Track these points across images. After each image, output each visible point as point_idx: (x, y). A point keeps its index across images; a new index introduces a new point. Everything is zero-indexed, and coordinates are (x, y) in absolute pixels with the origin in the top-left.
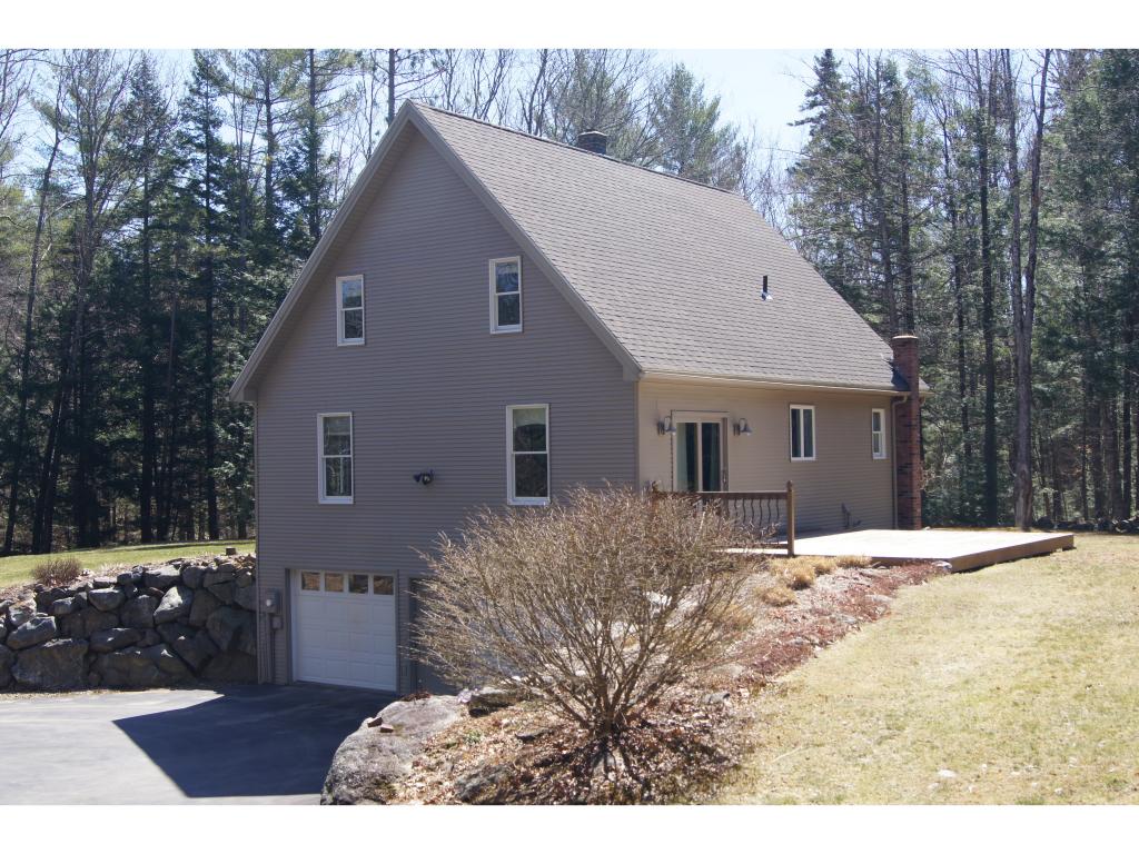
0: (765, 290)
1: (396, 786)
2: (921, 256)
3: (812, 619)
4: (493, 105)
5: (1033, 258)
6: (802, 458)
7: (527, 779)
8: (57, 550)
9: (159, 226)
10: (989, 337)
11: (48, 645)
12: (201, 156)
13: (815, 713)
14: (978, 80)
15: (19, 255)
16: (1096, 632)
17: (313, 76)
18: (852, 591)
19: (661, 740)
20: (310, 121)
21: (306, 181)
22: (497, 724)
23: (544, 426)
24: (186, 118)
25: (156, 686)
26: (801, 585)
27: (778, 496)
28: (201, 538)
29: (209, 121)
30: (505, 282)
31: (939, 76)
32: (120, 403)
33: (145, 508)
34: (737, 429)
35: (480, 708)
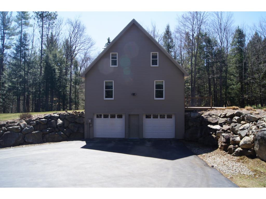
11: (33, 133)
23: (163, 85)
30: (155, 57)
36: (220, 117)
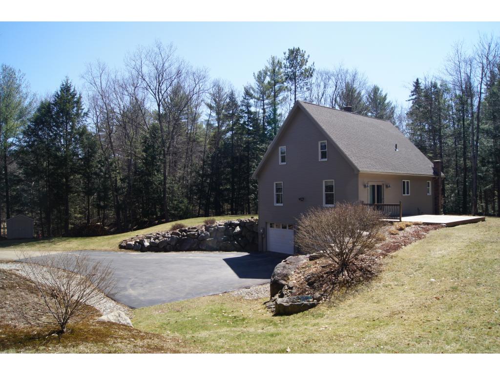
0: (396, 148)
1: (290, 277)
2: (445, 137)
3: (403, 238)
4: (323, 99)
5: (478, 137)
6: (406, 195)
7: (322, 277)
8: (211, 216)
9: (236, 133)
10: (465, 160)
11: (208, 240)
12: (246, 115)
13: (400, 263)
14: (462, 86)
15: (201, 141)
16: (484, 244)
17: (275, 93)
18: (415, 231)
19: (357, 268)
20: (274, 104)
21: (273, 120)
22: (316, 263)
23: (333, 186)
24: (242, 105)
25: (233, 251)
26: (401, 229)
27: (397, 205)
28: (246, 214)
29: (248, 106)
30: (323, 147)
31: (450, 86)
32: (226, 179)
33: (232, 206)
34: (387, 187)
35: (312, 258)
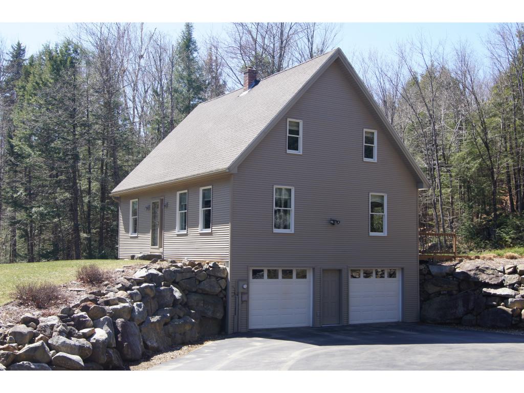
36: (504, 272)
